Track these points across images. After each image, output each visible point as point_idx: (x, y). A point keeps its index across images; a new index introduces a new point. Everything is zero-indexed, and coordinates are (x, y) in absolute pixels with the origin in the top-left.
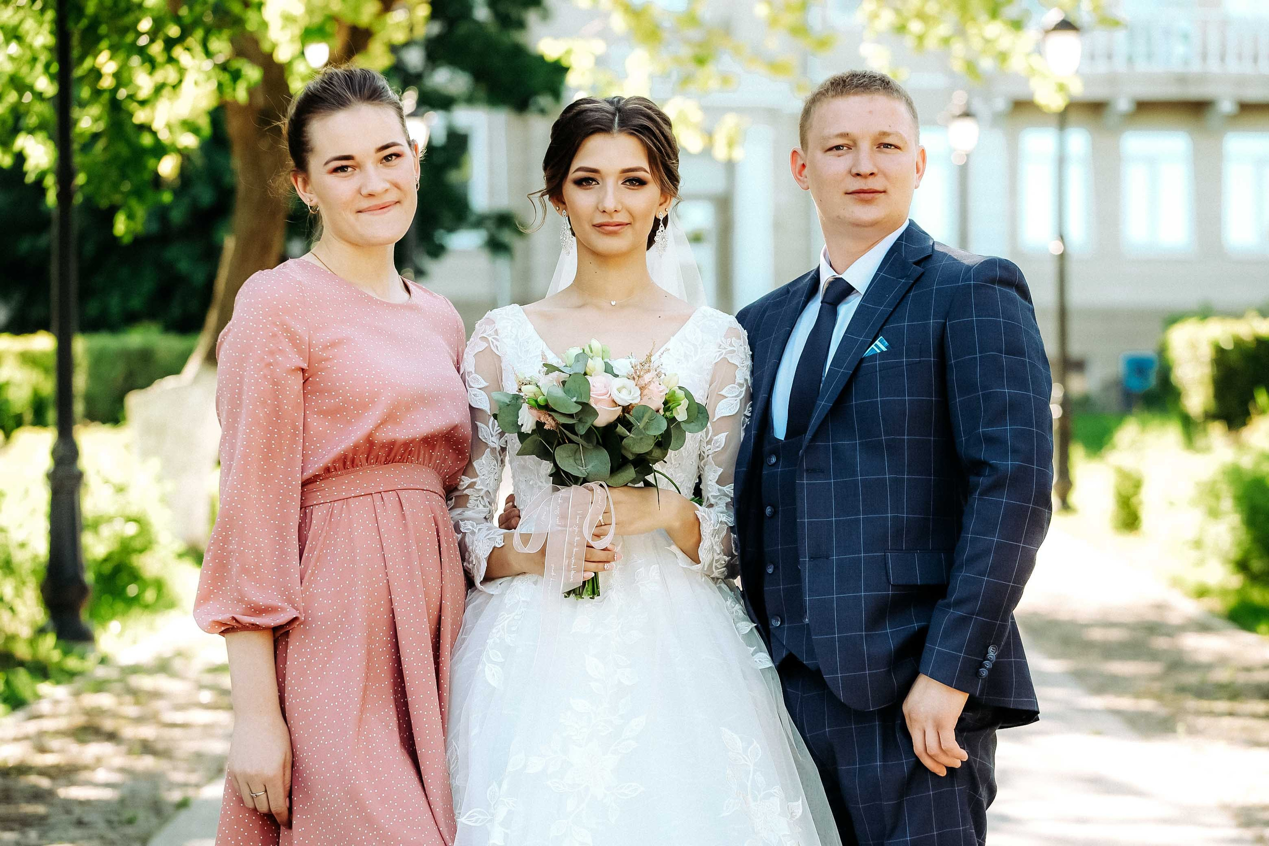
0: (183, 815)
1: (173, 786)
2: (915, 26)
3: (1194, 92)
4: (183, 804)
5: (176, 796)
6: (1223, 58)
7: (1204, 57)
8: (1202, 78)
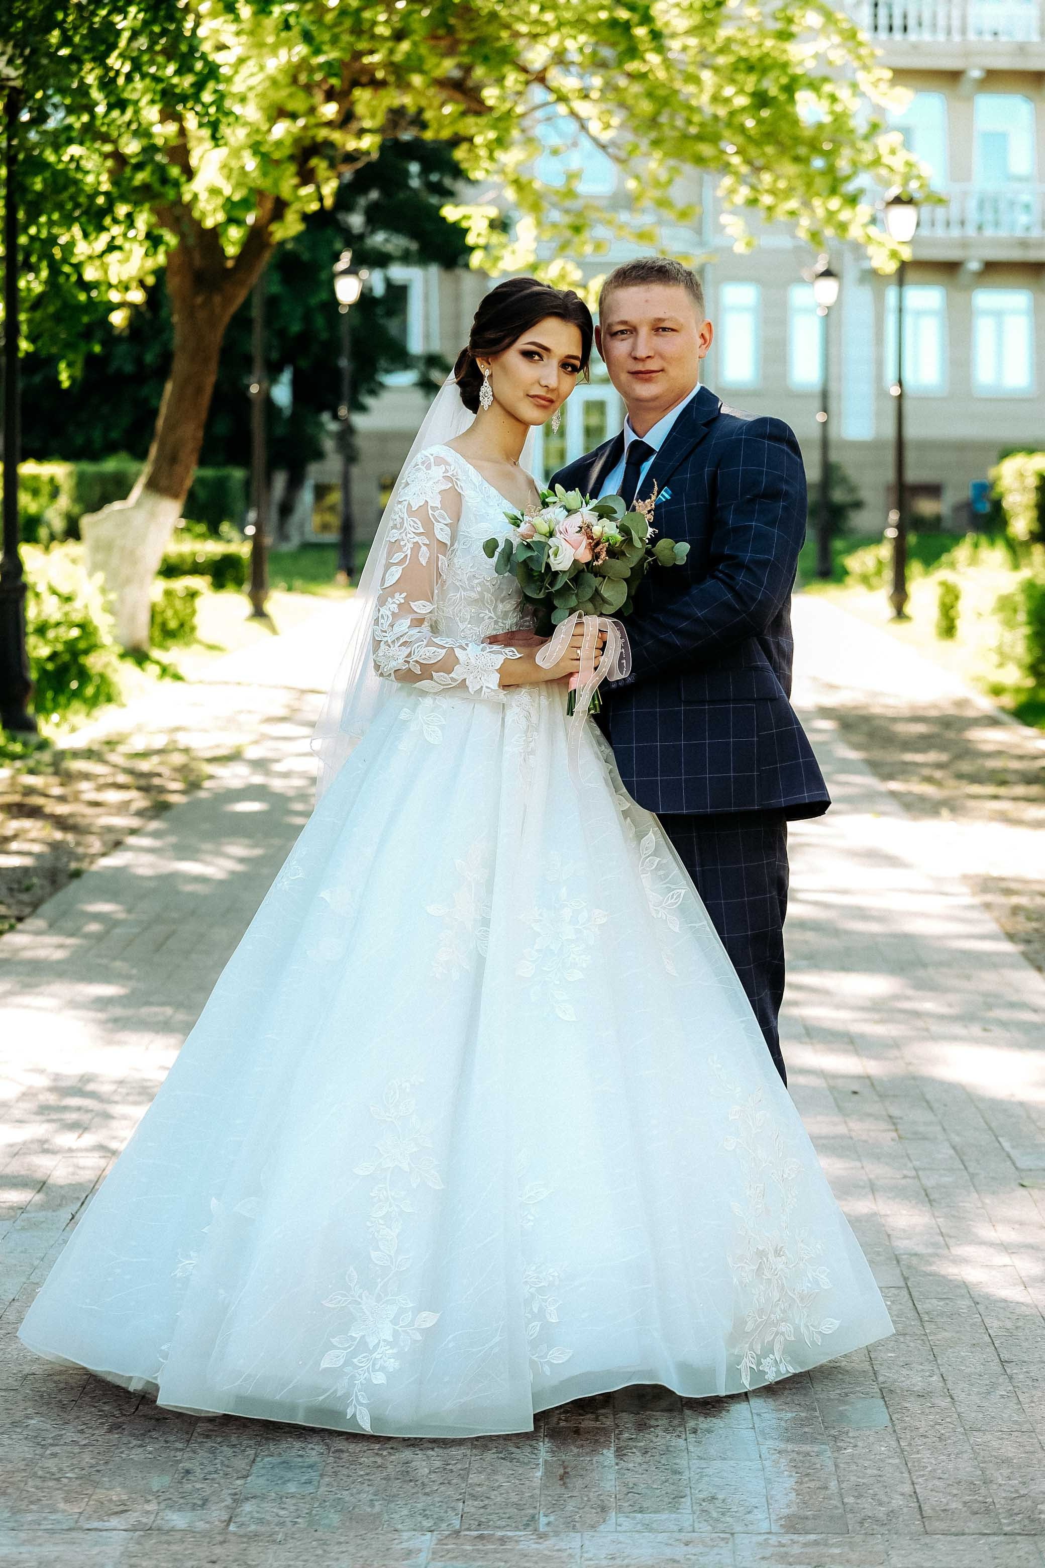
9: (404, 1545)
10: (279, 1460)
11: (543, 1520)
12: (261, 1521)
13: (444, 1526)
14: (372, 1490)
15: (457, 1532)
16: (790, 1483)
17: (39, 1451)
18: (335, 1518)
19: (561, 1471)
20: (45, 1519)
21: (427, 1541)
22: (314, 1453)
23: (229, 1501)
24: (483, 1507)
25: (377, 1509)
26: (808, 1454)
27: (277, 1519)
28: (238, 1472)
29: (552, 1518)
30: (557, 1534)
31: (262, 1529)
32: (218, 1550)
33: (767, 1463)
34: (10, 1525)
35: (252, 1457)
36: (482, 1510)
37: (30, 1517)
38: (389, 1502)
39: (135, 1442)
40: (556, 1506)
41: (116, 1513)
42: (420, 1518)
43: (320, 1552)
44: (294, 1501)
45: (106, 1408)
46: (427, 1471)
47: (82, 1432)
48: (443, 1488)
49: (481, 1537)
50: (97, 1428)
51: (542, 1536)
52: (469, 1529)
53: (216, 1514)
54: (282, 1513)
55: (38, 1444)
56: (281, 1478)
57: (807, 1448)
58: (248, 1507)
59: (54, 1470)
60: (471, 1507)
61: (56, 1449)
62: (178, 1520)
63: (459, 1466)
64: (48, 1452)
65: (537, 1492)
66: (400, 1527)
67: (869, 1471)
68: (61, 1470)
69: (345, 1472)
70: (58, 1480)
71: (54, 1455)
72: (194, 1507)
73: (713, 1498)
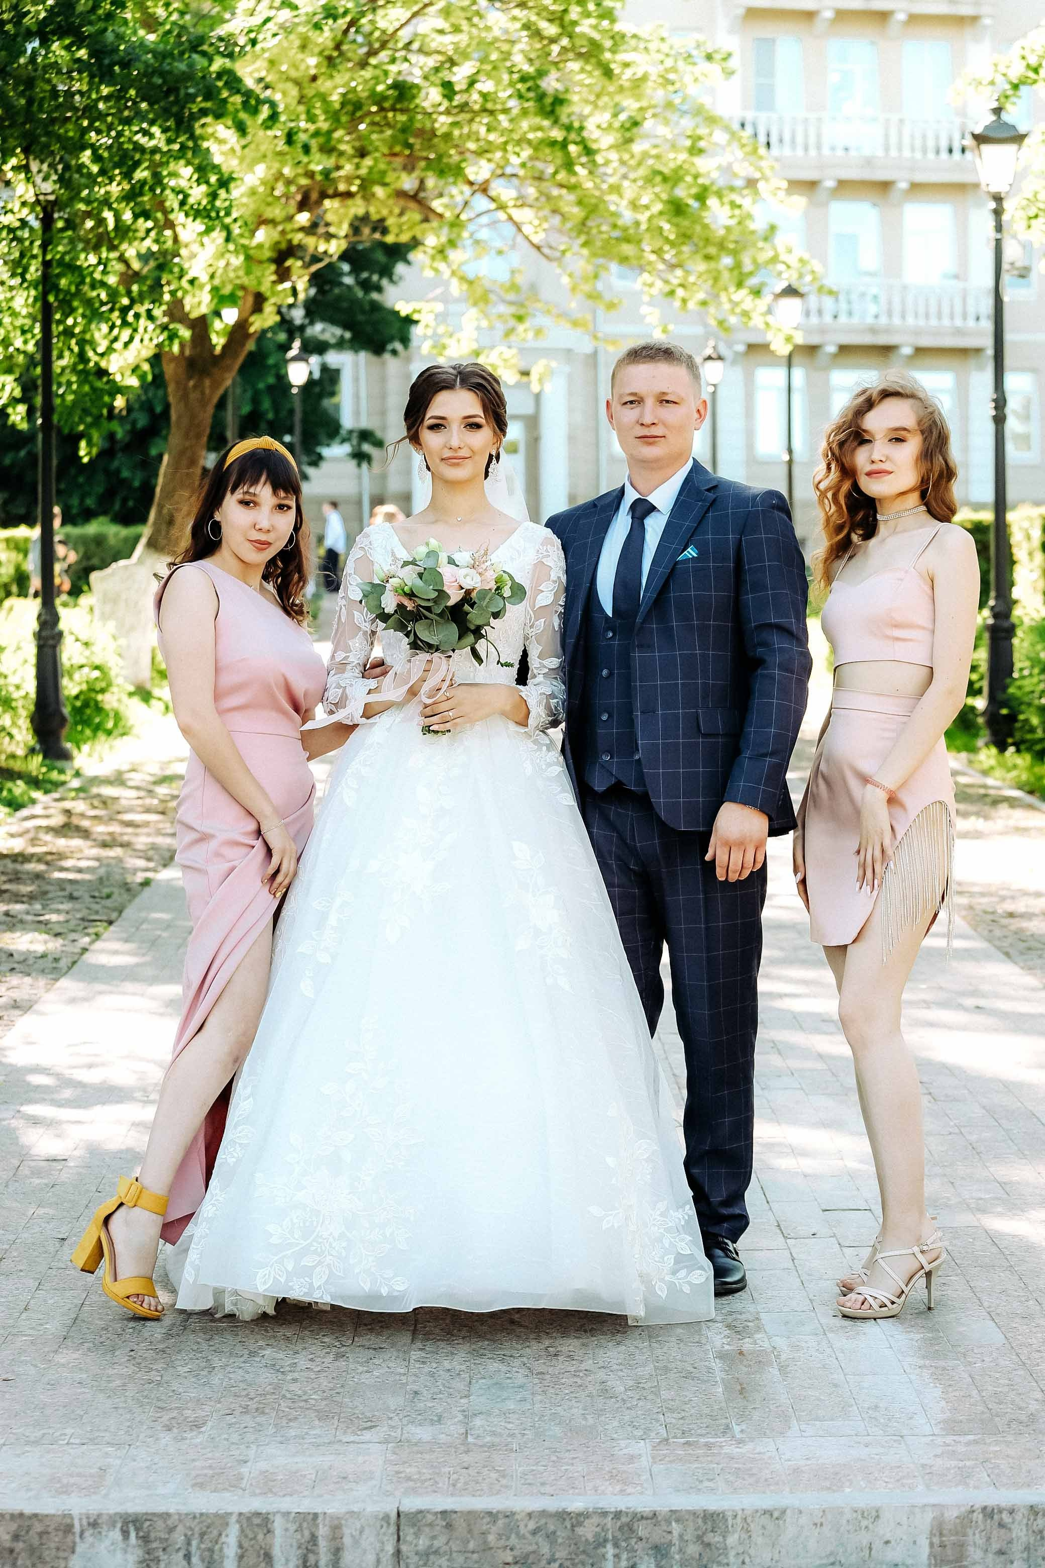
0: (147, 891)
1: (135, 871)
2: (680, 292)
3: (882, 340)
4: (146, 883)
5: (140, 877)
6: (903, 317)
7: (890, 314)
8: (888, 330)
9: (625, 1451)
10: (490, 1382)
11: (737, 1429)
12: (494, 1434)
13: (653, 1435)
14: (581, 1405)
15: (667, 1440)
16: (938, 1392)
17: (280, 1377)
18: (557, 1431)
19: (739, 1387)
20: (307, 1433)
21: (642, 1448)
22: (520, 1375)
23: (460, 1417)
24: (682, 1418)
25: (591, 1421)
26: (944, 1369)
27: (507, 1432)
28: (459, 1392)
29: (744, 1427)
30: (752, 1439)
31: (497, 1440)
32: (465, 1458)
33: (913, 1377)
34: (279, 1439)
35: (468, 1379)
36: (681, 1421)
37: (293, 1433)
38: (599, 1415)
39: (361, 1369)
40: (743, 1417)
41: (366, 1429)
42: (629, 1429)
43: (554, 1458)
44: (517, 1416)
45: (326, 1340)
46: (622, 1389)
47: (312, 1360)
48: (641, 1403)
49: (687, 1443)
50: (324, 1357)
51: (740, 1442)
52: (675, 1437)
53: (453, 1428)
54: (510, 1426)
55: (278, 1371)
56: (499, 1397)
57: (942, 1363)
58: (478, 1422)
59: (300, 1392)
60: (671, 1418)
61: (296, 1375)
62: (423, 1433)
63: (649, 1385)
64: (289, 1377)
65: (723, 1404)
66: (615, 1436)
67: (1001, 1381)
68: (305, 1393)
69: (552, 1391)
70: (306, 1401)
71: (295, 1380)
72: (432, 1422)
73: (876, 1407)
